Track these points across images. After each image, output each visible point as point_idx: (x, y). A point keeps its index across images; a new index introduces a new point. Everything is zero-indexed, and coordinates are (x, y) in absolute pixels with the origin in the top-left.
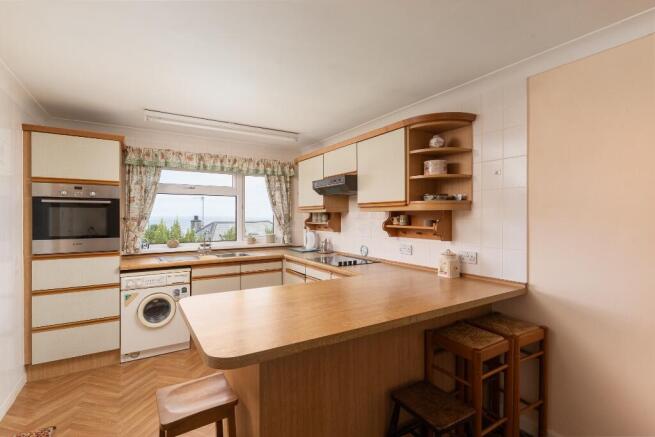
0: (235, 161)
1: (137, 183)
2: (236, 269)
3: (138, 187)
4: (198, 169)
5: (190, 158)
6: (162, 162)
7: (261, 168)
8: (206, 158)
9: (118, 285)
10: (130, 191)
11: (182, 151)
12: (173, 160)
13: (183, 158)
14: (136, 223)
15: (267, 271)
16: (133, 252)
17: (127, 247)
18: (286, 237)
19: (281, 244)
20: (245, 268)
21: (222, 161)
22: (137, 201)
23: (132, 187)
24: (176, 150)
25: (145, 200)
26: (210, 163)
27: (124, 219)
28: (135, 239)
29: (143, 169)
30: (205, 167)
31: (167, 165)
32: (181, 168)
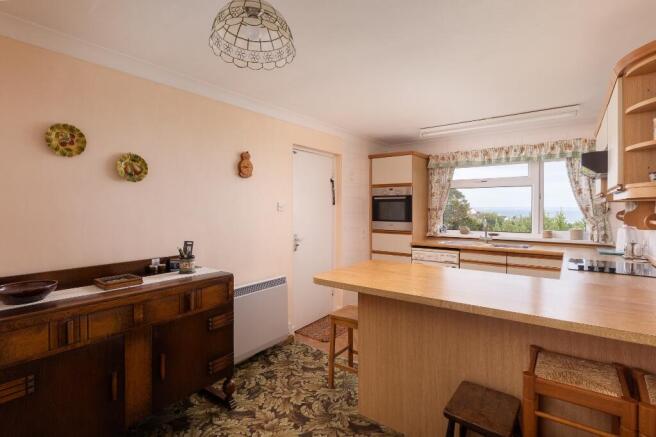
0: (522, 149)
2: (502, 259)
3: (437, 184)
4: (483, 164)
5: (476, 156)
6: (452, 162)
7: (557, 151)
8: (491, 152)
9: (411, 255)
11: (469, 150)
12: (461, 159)
13: (470, 157)
15: (539, 268)
18: (596, 232)
19: (588, 241)
20: (512, 260)
21: (507, 153)
22: (437, 195)
23: (433, 185)
24: (464, 150)
26: (494, 156)
29: (441, 171)
30: (490, 160)
31: (457, 165)
32: (469, 164)
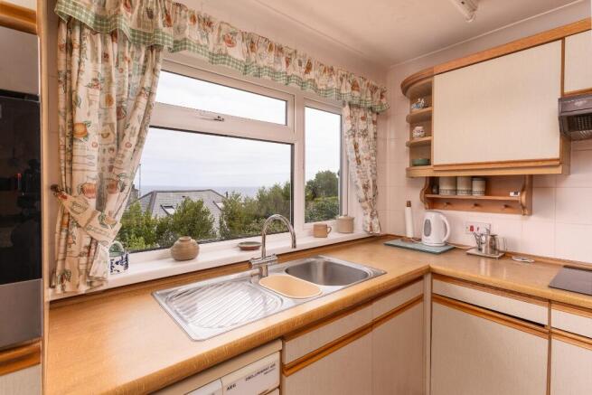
1: (95, 84)
3: (98, 95)
10: (72, 104)
14: (93, 203)
16: (83, 289)
17: (65, 276)
22: (94, 137)
23: (82, 92)
25: (120, 137)
27: (54, 188)
28: (90, 251)
29: (113, 48)
